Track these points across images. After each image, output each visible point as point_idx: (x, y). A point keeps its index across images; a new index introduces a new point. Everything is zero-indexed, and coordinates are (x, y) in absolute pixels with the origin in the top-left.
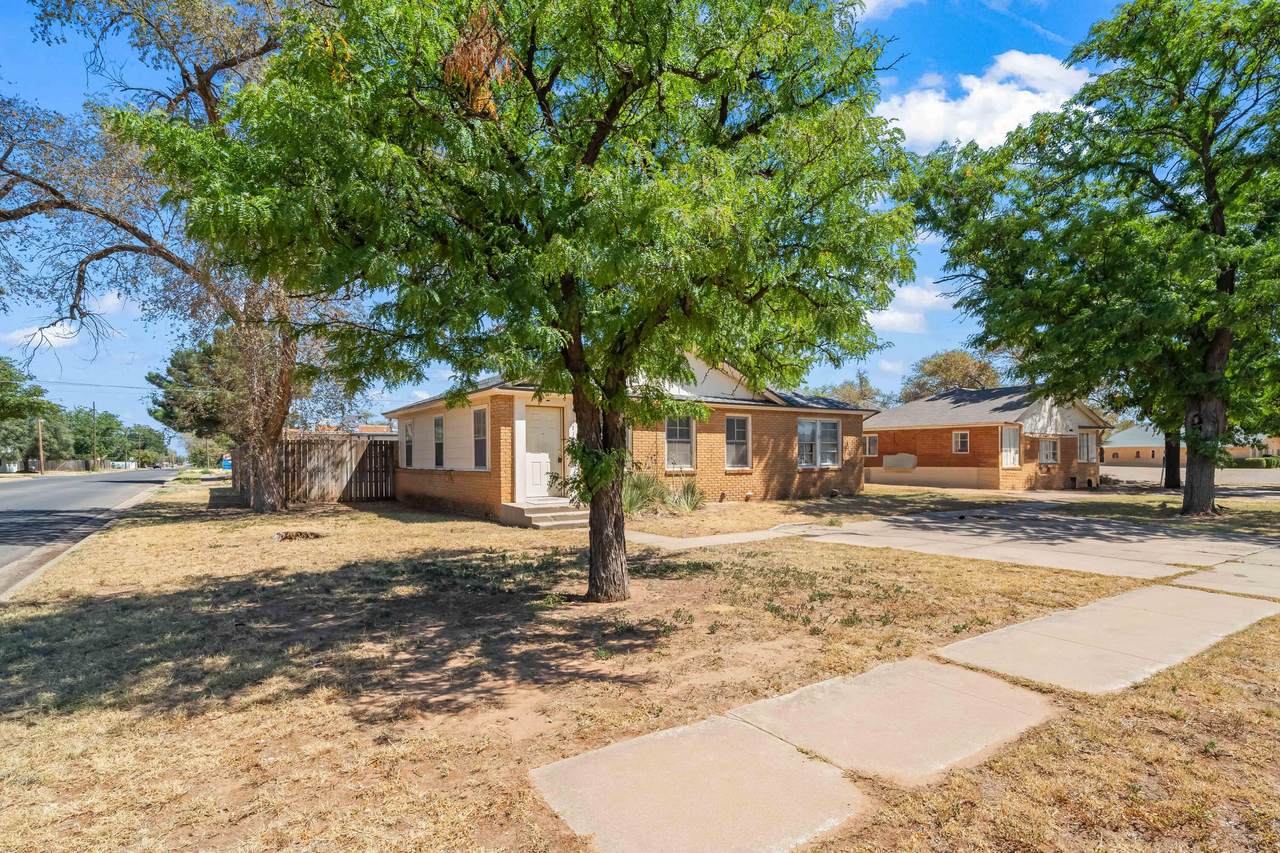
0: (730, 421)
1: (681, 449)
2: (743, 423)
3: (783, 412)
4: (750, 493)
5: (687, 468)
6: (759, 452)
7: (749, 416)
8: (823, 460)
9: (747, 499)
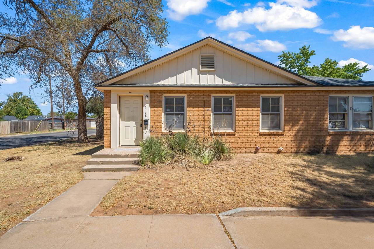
0: (265, 100)
1: (225, 119)
2: (277, 101)
3: (313, 91)
4: (281, 148)
5: (229, 131)
6: (292, 120)
7: (282, 96)
8: (355, 125)
9: (279, 152)
